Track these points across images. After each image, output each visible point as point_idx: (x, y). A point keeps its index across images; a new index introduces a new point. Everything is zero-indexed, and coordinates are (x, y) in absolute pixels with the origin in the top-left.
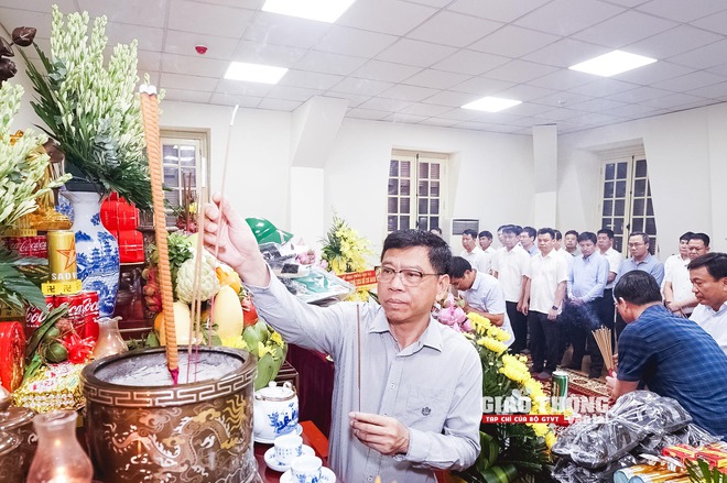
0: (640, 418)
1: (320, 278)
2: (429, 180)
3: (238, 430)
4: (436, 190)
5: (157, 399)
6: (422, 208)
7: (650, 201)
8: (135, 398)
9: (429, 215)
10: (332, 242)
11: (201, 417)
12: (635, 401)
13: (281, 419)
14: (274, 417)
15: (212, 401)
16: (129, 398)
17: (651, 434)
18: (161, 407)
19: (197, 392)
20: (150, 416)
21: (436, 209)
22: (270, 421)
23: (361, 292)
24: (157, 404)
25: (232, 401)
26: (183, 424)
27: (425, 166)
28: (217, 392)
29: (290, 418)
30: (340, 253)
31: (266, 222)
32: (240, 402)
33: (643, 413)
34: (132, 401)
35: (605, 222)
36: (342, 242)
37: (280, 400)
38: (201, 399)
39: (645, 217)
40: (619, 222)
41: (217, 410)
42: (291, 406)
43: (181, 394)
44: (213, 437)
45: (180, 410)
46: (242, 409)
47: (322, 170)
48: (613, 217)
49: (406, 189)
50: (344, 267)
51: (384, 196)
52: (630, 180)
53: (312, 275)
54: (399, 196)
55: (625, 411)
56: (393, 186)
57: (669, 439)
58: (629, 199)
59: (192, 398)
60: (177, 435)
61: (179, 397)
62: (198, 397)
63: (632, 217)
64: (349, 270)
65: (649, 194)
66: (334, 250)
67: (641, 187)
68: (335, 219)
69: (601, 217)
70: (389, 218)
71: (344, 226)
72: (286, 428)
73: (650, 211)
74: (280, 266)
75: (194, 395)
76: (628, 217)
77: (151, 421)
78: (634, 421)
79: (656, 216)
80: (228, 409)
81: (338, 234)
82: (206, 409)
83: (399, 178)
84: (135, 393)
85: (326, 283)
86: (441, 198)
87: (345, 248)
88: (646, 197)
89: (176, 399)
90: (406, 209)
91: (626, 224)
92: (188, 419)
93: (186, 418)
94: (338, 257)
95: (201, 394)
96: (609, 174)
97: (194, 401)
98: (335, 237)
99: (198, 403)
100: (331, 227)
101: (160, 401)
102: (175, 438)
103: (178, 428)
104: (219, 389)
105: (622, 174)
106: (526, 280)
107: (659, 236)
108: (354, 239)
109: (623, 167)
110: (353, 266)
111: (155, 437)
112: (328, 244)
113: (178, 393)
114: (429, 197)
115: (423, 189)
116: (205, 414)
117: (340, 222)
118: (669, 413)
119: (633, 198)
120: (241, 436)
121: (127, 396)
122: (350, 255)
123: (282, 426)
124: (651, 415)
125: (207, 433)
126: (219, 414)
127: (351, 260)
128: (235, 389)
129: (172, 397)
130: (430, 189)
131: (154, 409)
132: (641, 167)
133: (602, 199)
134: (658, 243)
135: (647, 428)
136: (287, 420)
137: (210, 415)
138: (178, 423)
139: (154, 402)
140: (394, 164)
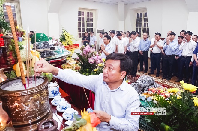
0: (144, 82)
1: (61, 50)
2: (90, 17)
3: (45, 98)
4: (92, 20)
5: (22, 94)
6: (88, 25)
7: (148, 23)
8: (16, 94)
9: (90, 27)
10: (62, 37)
11: (35, 96)
12: (143, 78)
13: (55, 92)
14: (53, 92)
15: (38, 92)
16: (14, 94)
17: (146, 86)
18: (24, 96)
19: (34, 90)
20: (21, 98)
21: (92, 26)
22: (52, 93)
23: (72, 51)
24: (22, 95)
25: (43, 91)
26: (30, 99)
27: (88, 13)
28: (39, 89)
29: (57, 91)
30: (65, 40)
31: (43, 34)
32: (45, 91)
33: (145, 81)
34: (15, 95)
35: (137, 29)
36: (66, 36)
37: (54, 87)
38: (35, 92)
39: (146, 28)
40: (140, 29)
41: (39, 94)
42: (57, 88)
43: (29, 91)
44: (39, 101)
45: (29, 96)
46: (46, 93)
47: (58, 14)
48: (139, 28)
49: (83, 20)
50: (66, 43)
51: (77, 22)
52: (143, 18)
53: (59, 49)
54: (81, 22)
55: (141, 81)
56: (79, 19)
57: (150, 86)
58: (143, 23)
59: (32, 92)
60: (29, 102)
61: (29, 92)
62: (34, 92)
63: (143, 28)
64: (68, 44)
65: (148, 22)
66: (63, 39)
67: (146, 20)
68: (63, 30)
69: (136, 28)
70: (79, 28)
71: (66, 32)
72: (56, 94)
73: (148, 27)
74: (49, 48)
75: (33, 91)
76: (142, 28)
77: (21, 100)
78: (142, 83)
79: (149, 28)
80: (42, 93)
81: (64, 34)
82: (36, 94)
83: (81, 17)
84: (16, 93)
85: (63, 51)
86: (93, 22)
87: (66, 38)
88: (147, 23)
89: (28, 93)
90: (83, 26)
91: (142, 30)
92: (31, 98)
93: (31, 97)
94: (65, 41)
95: (35, 91)
96: (138, 16)
97: (33, 93)
98: (63, 35)
99: (34, 93)
100: (62, 32)
101: (23, 94)
102: (28, 103)
103: (29, 100)
104: (40, 89)
105: (141, 16)
106: (117, 46)
107: (150, 33)
108: (69, 35)
109: (141, 14)
110: (69, 43)
111: (23, 103)
112: (61, 37)
113: (28, 91)
114: (90, 22)
115: (88, 20)
116: (36, 96)
117: (64, 30)
118: (150, 80)
119: (144, 23)
120: (46, 99)
121: (13, 94)
122: (68, 40)
123: (55, 94)
124: (146, 81)
125: (37, 100)
126: (40, 95)
127: (68, 42)
128: (44, 88)
129: (27, 93)
130: (90, 20)
131: (22, 96)
132: (146, 14)
133: (136, 23)
134: (150, 35)
135: (145, 84)
136: (56, 92)
137: (38, 96)
138: (29, 99)
139: (21, 94)
140: (79, 12)
